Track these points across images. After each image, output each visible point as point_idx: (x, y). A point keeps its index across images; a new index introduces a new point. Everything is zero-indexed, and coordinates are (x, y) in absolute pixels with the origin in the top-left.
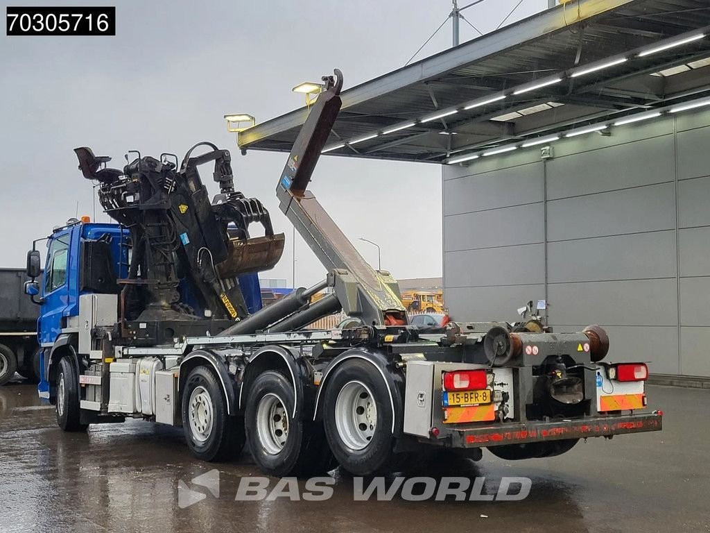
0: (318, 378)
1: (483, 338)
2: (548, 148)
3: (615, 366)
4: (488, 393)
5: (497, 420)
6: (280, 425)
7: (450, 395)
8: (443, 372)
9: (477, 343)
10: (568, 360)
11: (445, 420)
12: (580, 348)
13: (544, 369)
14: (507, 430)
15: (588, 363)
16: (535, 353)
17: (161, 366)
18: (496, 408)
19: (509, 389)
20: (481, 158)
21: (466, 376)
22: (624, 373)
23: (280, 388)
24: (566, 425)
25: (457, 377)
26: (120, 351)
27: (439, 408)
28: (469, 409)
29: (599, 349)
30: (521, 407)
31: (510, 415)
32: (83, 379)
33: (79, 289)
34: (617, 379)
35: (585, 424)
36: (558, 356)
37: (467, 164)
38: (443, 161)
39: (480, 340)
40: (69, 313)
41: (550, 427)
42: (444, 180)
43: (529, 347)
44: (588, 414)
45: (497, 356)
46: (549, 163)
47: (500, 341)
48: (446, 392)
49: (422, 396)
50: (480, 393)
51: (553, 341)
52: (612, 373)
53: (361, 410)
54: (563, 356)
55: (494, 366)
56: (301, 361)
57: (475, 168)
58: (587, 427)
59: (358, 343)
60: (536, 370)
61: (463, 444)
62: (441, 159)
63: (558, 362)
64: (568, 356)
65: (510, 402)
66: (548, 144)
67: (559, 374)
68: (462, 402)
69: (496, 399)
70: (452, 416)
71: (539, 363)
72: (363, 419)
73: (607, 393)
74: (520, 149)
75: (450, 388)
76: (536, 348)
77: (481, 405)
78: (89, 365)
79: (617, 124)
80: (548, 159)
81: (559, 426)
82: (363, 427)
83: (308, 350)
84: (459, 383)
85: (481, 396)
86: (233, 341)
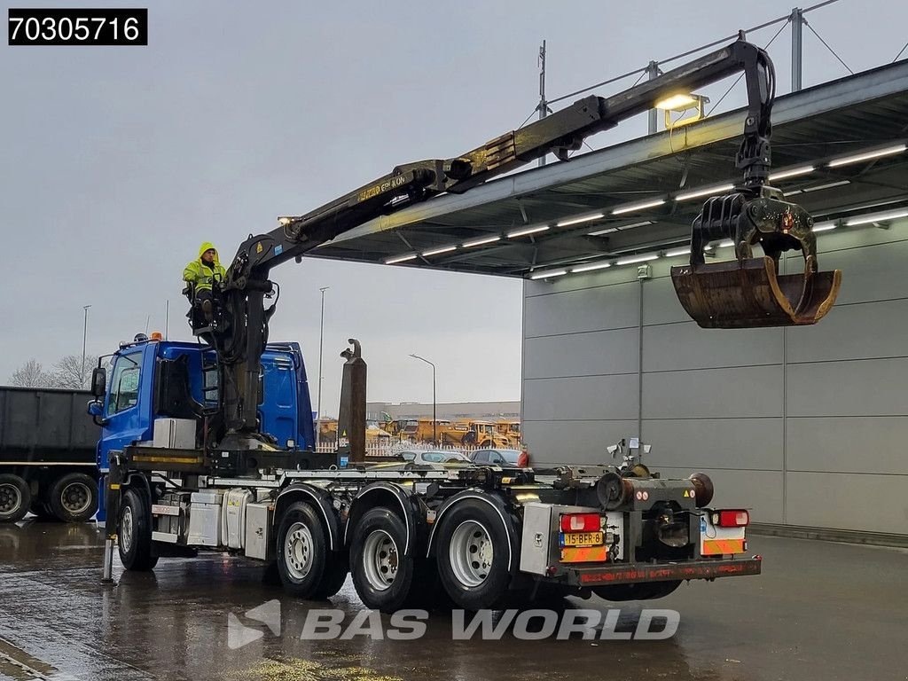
0: (431, 516)
1: (597, 483)
2: (645, 266)
3: (718, 512)
4: (600, 535)
5: (608, 561)
6: (386, 562)
7: (566, 536)
8: (560, 514)
9: (590, 487)
10: (675, 505)
11: (562, 559)
12: (686, 495)
13: (652, 514)
14: (618, 571)
15: (693, 508)
16: (645, 499)
17: (252, 499)
18: (608, 550)
19: (619, 532)
20: (570, 274)
21: (582, 519)
22: (727, 519)
23: (389, 524)
24: (672, 567)
25: (573, 519)
26: (204, 482)
27: (555, 548)
28: (583, 550)
29: (704, 495)
30: (631, 548)
31: (620, 556)
32: (155, 509)
33: (153, 412)
34: (720, 525)
35: (689, 567)
36: (665, 502)
37: (553, 280)
38: (525, 275)
39: (593, 485)
40: (140, 438)
41: (657, 569)
42: (525, 297)
43: (640, 493)
44: (692, 557)
45: (610, 500)
46: (646, 283)
47: (612, 486)
48: (563, 533)
49: (539, 536)
50: (594, 534)
51: (661, 487)
52: (715, 519)
53: (474, 549)
54: (671, 502)
55: (607, 510)
56: (414, 498)
57: (560, 286)
58: (691, 570)
59: (473, 483)
60: (645, 515)
61: (578, 582)
62: (524, 274)
63: (666, 507)
64: (675, 502)
65: (621, 545)
66: (645, 263)
67: (666, 519)
68: (577, 543)
69: (608, 541)
70: (568, 556)
71: (648, 508)
72: (476, 557)
73: (711, 538)
74: (614, 267)
75: (567, 530)
76: (645, 494)
77: (594, 546)
78: (163, 494)
79: (722, 245)
80: (645, 279)
81: (665, 568)
82: (476, 565)
83: (422, 488)
84: (576, 525)
85: (594, 539)
86: (340, 476)
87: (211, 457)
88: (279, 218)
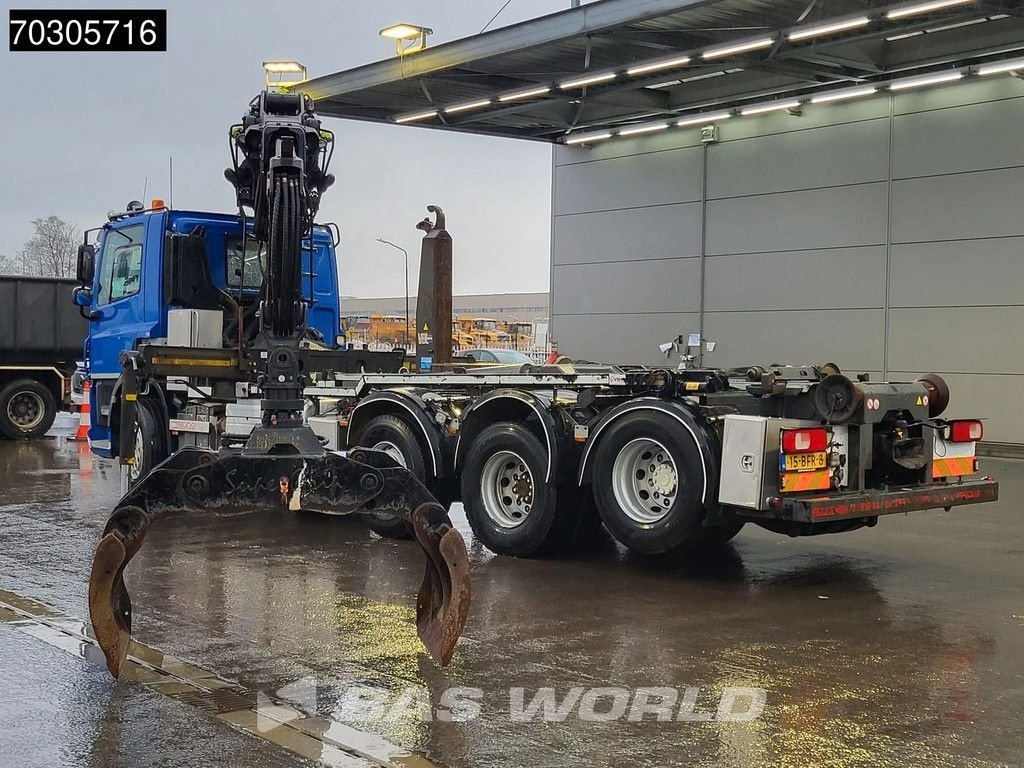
0: (581, 433)
1: (812, 388)
2: (711, 128)
3: (951, 423)
4: (824, 454)
5: (833, 489)
6: (508, 492)
7: (787, 458)
8: (781, 429)
9: (801, 393)
10: (907, 415)
11: (783, 488)
12: (919, 402)
13: (885, 426)
14: (852, 501)
15: (923, 417)
16: (876, 408)
17: (313, 411)
18: (831, 474)
19: (843, 450)
20: (615, 137)
21: (808, 435)
22: (959, 432)
23: (522, 444)
24: (907, 495)
25: (798, 436)
26: (244, 390)
27: (772, 472)
28: (807, 476)
29: (939, 401)
30: (860, 473)
31: (844, 482)
32: (175, 425)
33: (163, 301)
34: (952, 440)
35: (926, 493)
36: (897, 411)
37: (591, 145)
38: (559, 139)
39: (805, 390)
40: (148, 334)
41: (893, 497)
42: (555, 166)
43: (870, 401)
44: (923, 481)
45: (834, 411)
46: (711, 149)
47: (838, 393)
48: (785, 454)
49: (747, 458)
50: (817, 455)
51: (893, 392)
52: (947, 433)
53: (641, 474)
54: (904, 411)
55: (832, 423)
56: (555, 409)
57: (599, 152)
58: (927, 497)
59: (649, 390)
60: (877, 427)
61: (808, 518)
62: (556, 137)
63: (899, 418)
64: (908, 411)
65: (845, 469)
66: (711, 123)
67: (900, 434)
68: (799, 467)
69: (833, 463)
70: (790, 484)
71: (879, 419)
72: (644, 485)
73: (949, 457)
74: (673, 127)
75: (790, 450)
76: (877, 401)
77: (818, 470)
78: (183, 406)
79: (814, 101)
80: (710, 143)
81: (901, 496)
82: (644, 495)
83: (567, 397)
84: (801, 443)
85: (818, 460)
86: (444, 382)
87: (247, 358)
88: (264, 64)
